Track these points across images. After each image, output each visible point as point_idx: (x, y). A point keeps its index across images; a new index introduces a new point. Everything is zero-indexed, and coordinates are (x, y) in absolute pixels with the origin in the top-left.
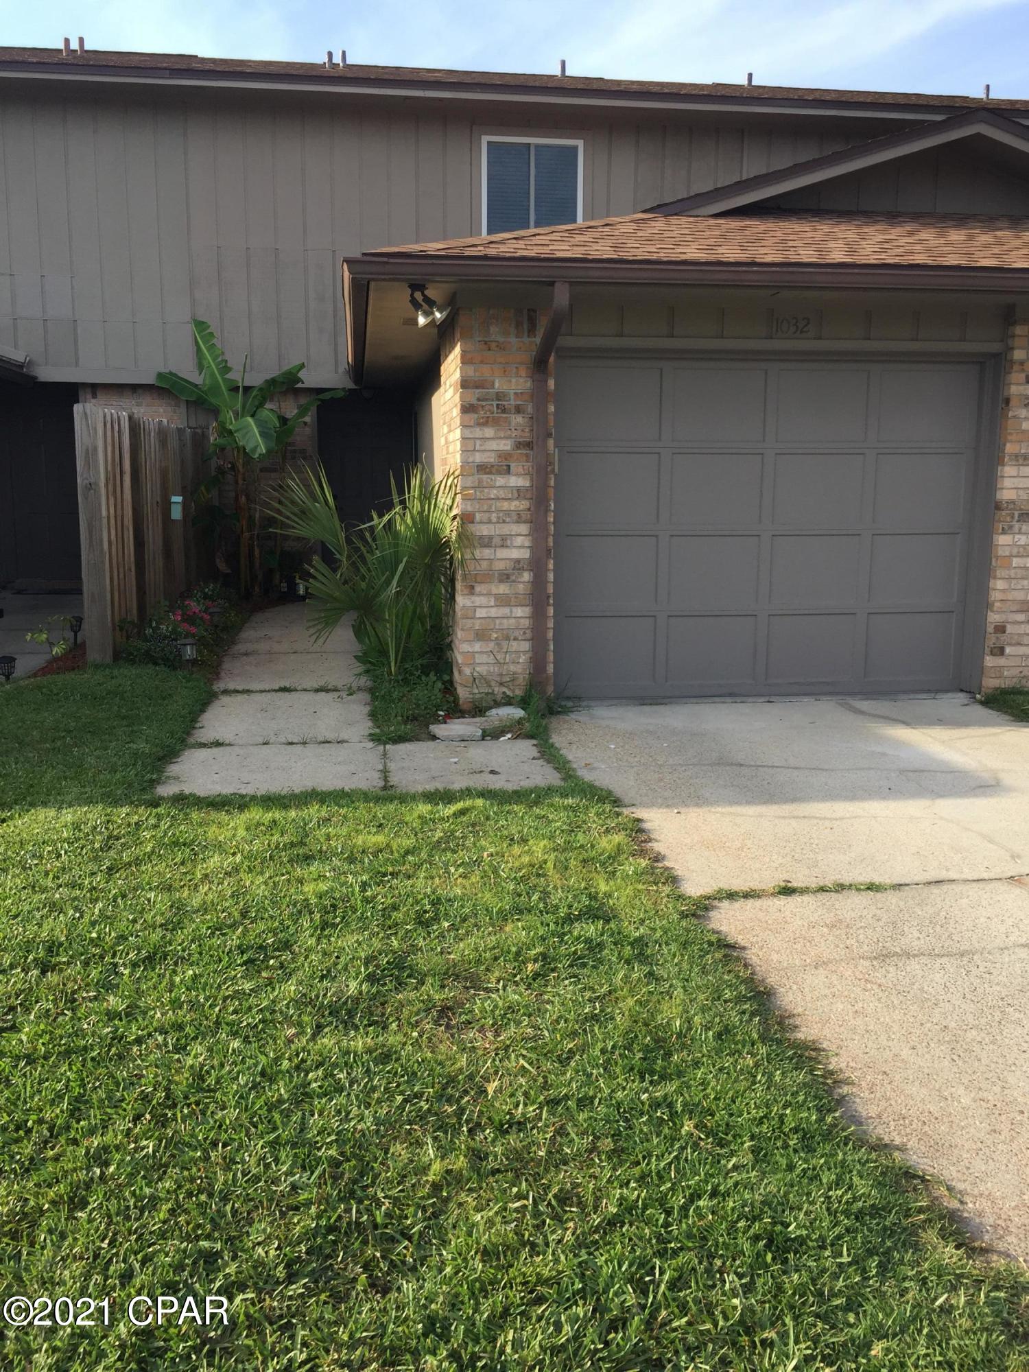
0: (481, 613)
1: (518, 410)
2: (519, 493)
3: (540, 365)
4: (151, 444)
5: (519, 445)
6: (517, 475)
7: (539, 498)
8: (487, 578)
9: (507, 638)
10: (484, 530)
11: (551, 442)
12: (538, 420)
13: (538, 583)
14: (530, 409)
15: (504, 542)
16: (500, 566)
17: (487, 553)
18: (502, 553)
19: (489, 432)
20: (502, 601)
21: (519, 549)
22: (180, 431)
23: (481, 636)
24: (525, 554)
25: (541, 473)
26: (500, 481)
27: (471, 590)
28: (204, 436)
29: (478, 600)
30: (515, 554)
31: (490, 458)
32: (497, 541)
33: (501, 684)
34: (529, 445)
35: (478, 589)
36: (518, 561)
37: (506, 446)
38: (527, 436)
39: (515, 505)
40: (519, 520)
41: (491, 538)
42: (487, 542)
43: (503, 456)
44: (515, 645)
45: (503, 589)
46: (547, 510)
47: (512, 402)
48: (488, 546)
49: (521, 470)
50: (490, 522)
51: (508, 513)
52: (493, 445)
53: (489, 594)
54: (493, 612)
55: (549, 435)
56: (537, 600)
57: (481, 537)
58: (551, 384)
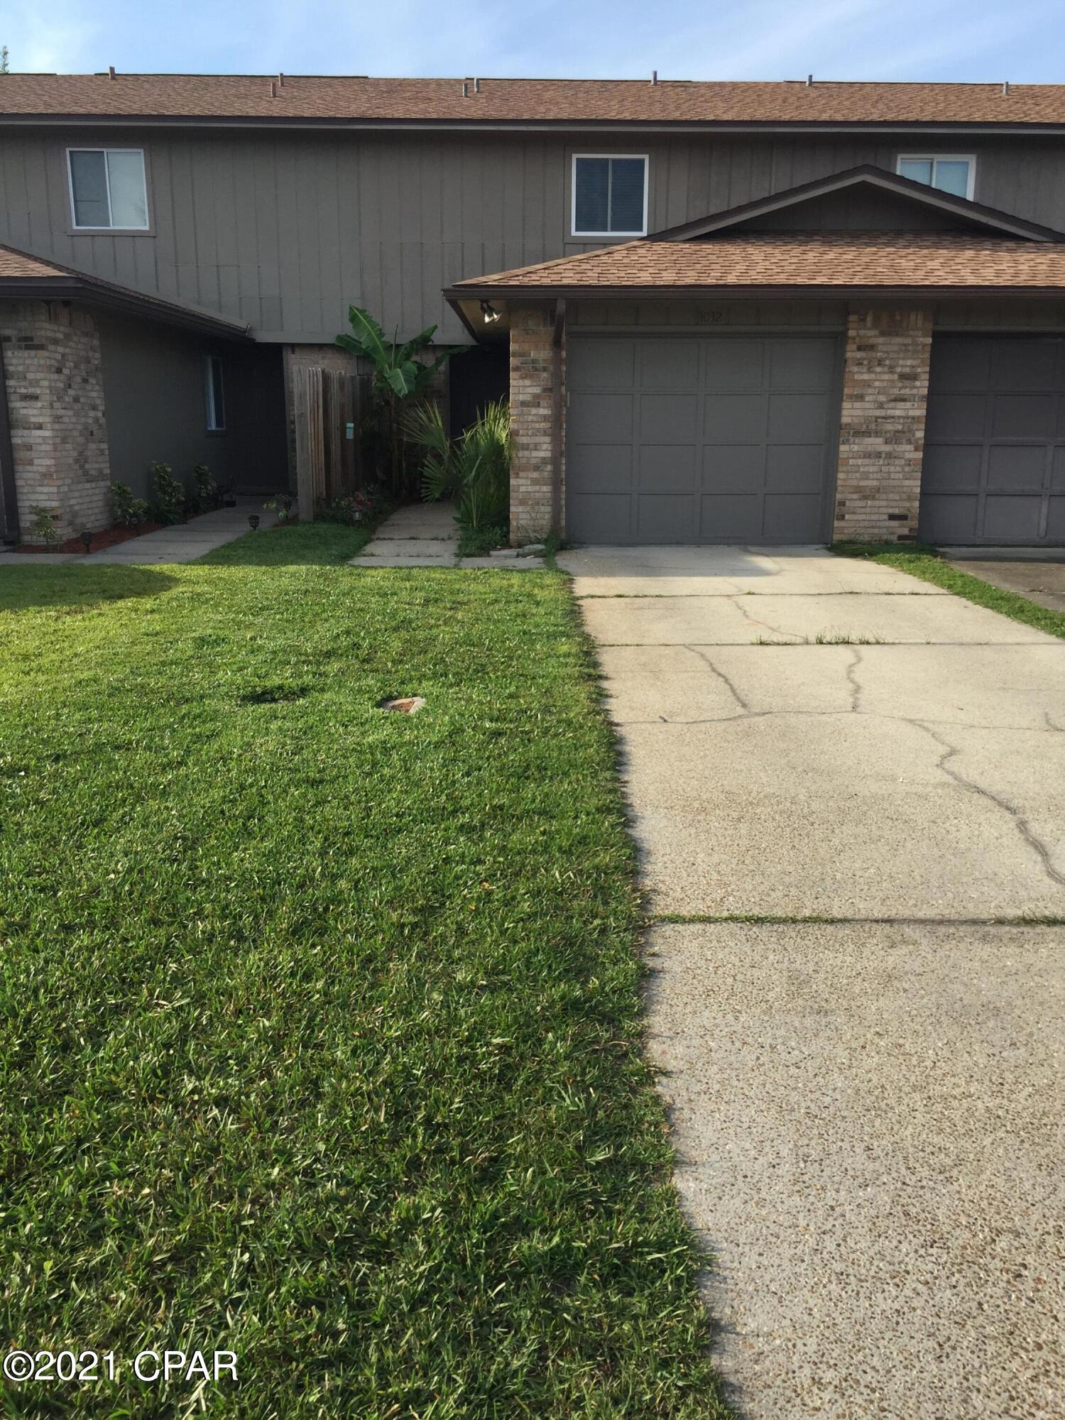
0: (523, 489)
1: (545, 369)
2: (545, 418)
3: (557, 344)
4: (335, 387)
5: (545, 390)
6: (544, 408)
7: (556, 420)
8: (525, 468)
9: (538, 504)
10: (524, 440)
11: (563, 388)
12: (556, 375)
13: (556, 471)
14: (551, 368)
15: (537, 447)
16: (533, 461)
17: (526, 453)
18: (535, 454)
19: (527, 382)
20: (535, 482)
21: (545, 452)
22: (352, 378)
23: (522, 502)
24: (548, 454)
25: (558, 406)
26: (534, 411)
27: (517, 476)
28: (369, 381)
29: (521, 481)
30: (542, 454)
31: (528, 398)
32: (531, 446)
33: (535, 531)
34: (550, 390)
35: (521, 474)
36: (544, 458)
37: (537, 390)
38: (549, 385)
39: (543, 425)
40: (545, 434)
41: (528, 444)
42: (525, 447)
43: (535, 396)
44: (542, 509)
45: (535, 475)
46: (561, 428)
47: (542, 365)
48: (527, 449)
49: (546, 405)
50: (528, 435)
51: (538, 430)
52: (530, 390)
53: (527, 478)
54: (530, 489)
55: (562, 384)
56: (556, 482)
57: (523, 444)
58: (564, 354)
